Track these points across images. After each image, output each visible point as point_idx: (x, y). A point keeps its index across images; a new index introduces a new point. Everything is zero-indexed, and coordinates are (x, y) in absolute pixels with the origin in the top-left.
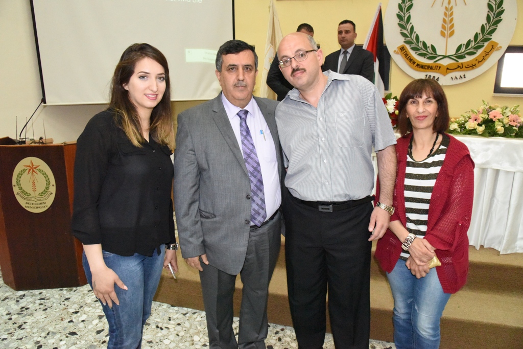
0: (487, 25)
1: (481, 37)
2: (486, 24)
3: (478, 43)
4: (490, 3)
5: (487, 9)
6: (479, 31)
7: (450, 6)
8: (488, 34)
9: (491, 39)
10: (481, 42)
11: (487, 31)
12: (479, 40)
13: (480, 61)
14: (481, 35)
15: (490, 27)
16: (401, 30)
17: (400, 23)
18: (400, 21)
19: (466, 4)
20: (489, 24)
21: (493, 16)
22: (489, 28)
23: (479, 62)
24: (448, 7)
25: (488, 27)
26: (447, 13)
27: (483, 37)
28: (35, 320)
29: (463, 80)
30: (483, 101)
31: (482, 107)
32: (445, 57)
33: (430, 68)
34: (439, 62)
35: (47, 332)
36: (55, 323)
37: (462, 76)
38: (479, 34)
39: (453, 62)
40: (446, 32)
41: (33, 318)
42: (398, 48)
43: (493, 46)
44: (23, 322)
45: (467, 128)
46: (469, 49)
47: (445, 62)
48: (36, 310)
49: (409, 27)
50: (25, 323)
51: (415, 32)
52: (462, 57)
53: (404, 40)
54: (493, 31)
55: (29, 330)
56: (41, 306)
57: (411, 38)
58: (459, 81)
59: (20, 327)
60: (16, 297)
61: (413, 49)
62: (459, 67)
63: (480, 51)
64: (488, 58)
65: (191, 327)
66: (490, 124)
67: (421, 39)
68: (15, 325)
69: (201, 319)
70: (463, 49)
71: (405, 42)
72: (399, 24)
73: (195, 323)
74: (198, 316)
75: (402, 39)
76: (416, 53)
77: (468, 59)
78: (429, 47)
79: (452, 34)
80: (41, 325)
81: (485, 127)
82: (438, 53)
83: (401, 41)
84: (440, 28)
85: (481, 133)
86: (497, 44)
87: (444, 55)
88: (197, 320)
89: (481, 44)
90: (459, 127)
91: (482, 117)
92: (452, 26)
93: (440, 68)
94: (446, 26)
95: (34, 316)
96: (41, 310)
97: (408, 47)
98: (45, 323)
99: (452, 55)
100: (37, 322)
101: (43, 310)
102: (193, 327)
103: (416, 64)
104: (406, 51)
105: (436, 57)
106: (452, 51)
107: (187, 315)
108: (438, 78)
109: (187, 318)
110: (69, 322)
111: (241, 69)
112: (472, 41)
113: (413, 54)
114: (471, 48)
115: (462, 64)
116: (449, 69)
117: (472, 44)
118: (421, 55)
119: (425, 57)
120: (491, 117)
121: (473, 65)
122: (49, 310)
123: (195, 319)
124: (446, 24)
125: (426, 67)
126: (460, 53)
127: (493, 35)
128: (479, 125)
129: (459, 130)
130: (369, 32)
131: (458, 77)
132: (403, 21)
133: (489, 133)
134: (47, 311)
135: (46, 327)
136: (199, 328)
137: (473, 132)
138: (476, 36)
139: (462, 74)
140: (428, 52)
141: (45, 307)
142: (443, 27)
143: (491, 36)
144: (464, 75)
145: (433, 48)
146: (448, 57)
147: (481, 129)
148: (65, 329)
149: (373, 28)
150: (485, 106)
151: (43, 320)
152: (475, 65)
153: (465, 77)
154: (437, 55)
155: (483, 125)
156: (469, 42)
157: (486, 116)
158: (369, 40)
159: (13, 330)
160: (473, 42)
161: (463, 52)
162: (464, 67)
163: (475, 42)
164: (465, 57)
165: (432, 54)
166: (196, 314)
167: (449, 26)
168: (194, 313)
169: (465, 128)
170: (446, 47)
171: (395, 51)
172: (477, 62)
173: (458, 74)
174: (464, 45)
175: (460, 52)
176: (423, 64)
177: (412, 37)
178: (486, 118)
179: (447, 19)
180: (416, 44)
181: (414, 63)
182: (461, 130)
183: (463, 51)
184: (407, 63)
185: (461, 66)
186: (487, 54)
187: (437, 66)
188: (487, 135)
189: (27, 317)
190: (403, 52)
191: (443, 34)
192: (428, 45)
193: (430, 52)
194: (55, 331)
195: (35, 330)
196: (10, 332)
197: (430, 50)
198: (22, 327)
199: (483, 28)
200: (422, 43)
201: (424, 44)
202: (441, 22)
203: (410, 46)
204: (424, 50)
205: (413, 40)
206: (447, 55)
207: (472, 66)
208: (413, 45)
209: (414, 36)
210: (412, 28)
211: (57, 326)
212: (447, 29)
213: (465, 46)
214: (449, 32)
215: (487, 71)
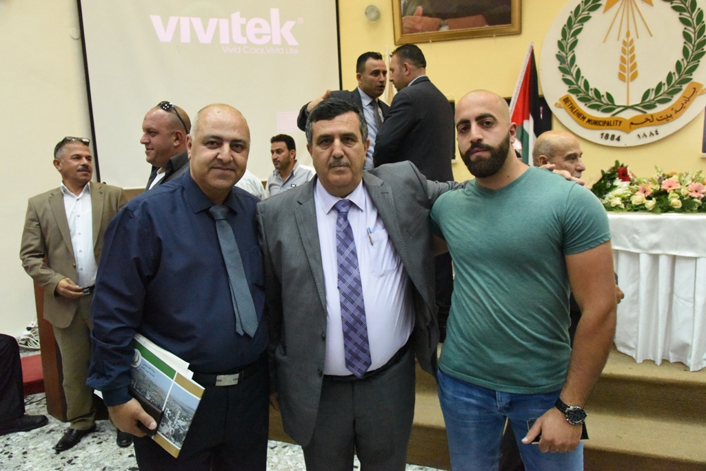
0: (685, 61)
1: (677, 77)
2: (683, 60)
3: (672, 86)
4: (686, 31)
5: (683, 40)
7: (630, 39)
8: (686, 73)
9: (691, 79)
10: (678, 84)
11: (685, 69)
12: (673, 82)
13: (678, 109)
14: (677, 75)
15: (688, 63)
16: (563, 76)
17: (562, 66)
18: (561, 64)
19: (651, 36)
20: (687, 59)
21: (692, 48)
22: (687, 66)
23: (676, 112)
24: (626, 40)
25: (686, 64)
26: (626, 48)
27: (679, 78)
28: (88, 454)
30: (656, 168)
31: (656, 176)
32: (626, 108)
33: (606, 123)
34: (619, 115)
35: (103, 467)
36: (112, 458)
37: (654, 133)
38: (674, 73)
39: (640, 113)
40: (626, 75)
41: (85, 452)
42: (560, 99)
43: (695, 89)
44: (73, 457)
45: (633, 203)
46: (661, 95)
47: (628, 115)
48: (89, 443)
49: (574, 71)
50: (76, 457)
51: (583, 77)
52: (652, 106)
53: (568, 89)
54: (694, 68)
55: (81, 465)
56: (95, 439)
57: (577, 85)
58: (649, 140)
59: (70, 462)
60: (63, 429)
61: (581, 99)
62: (649, 121)
63: (676, 97)
64: (690, 104)
65: (279, 462)
66: (663, 197)
67: (592, 86)
68: (63, 460)
69: (292, 453)
70: (652, 96)
71: (570, 91)
72: (560, 68)
73: (285, 458)
74: (290, 451)
75: (566, 87)
76: (586, 105)
77: (660, 108)
78: (603, 96)
79: (634, 77)
80: (95, 460)
81: (657, 200)
82: (617, 103)
83: (564, 90)
84: (617, 70)
85: (651, 209)
86: (700, 86)
87: (626, 104)
88: (287, 454)
89: (678, 86)
90: (623, 203)
91: (652, 188)
92: (634, 66)
93: (621, 122)
94: (626, 66)
95: (87, 449)
96: (95, 443)
97: (574, 97)
98: (100, 457)
99: (637, 105)
100: (90, 457)
101: (98, 443)
102: (282, 462)
103: (586, 120)
104: (571, 103)
105: (613, 109)
106: (636, 99)
107: (276, 449)
108: (619, 137)
109: (275, 452)
110: (130, 456)
112: (664, 84)
113: (582, 106)
114: (664, 93)
115: (652, 116)
116: (633, 124)
117: (665, 88)
118: (592, 107)
119: (598, 110)
120: (664, 187)
121: (668, 117)
122: (104, 443)
123: (285, 453)
124: (625, 63)
125: (601, 123)
126: (648, 102)
127: (694, 73)
128: (649, 198)
129: (623, 206)
130: (518, 81)
131: (648, 134)
132: (565, 63)
133: (662, 208)
134: (102, 444)
135: (101, 462)
136: (289, 463)
137: (640, 208)
138: (670, 77)
139: (653, 129)
140: (602, 102)
141: (100, 441)
142: (622, 68)
143: (691, 75)
144: (656, 131)
145: (609, 96)
146: (632, 107)
147: (651, 204)
148: (124, 464)
149: (523, 75)
150: (658, 173)
151: (98, 454)
152: (671, 116)
153: (657, 134)
154: (615, 105)
155: (654, 199)
156: (660, 86)
157: (657, 187)
158: (519, 92)
159: (61, 465)
160: (666, 86)
161: (653, 100)
162: (655, 120)
163: (669, 85)
164: (656, 106)
165: (608, 105)
166: (287, 448)
167: (630, 65)
168: (285, 447)
169: (631, 203)
170: (627, 94)
171: (556, 104)
172: (674, 111)
173: (647, 130)
174: (653, 89)
175: (647, 100)
176: (597, 119)
177: (579, 84)
178: (658, 189)
179: (626, 57)
180: (585, 93)
181: (584, 118)
182: (625, 206)
183: (652, 98)
184: (574, 119)
185: (650, 118)
186: (687, 100)
187: (617, 121)
188: (659, 210)
189: (78, 451)
190: (568, 104)
191: (622, 77)
192: (602, 92)
193: (606, 103)
194: (112, 466)
195: (88, 465)
196: (58, 467)
197: (605, 100)
198: (72, 462)
199: (678, 65)
200: (593, 92)
201: (597, 92)
202: (618, 61)
203: (577, 96)
204: (596, 101)
205: (580, 87)
206: (630, 104)
207: (666, 118)
208: (581, 95)
209: (581, 83)
210: (578, 72)
211: (115, 461)
212: (628, 70)
213: (654, 92)
214: (630, 74)
215: (689, 123)
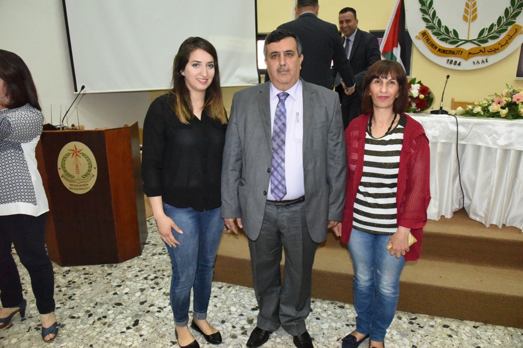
0: (512, 8)
1: (505, 21)
2: (510, 7)
3: (501, 27)
6: (503, 15)
8: (511, 18)
9: (515, 22)
10: (505, 25)
11: (511, 14)
12: (502, 23)
13: (503, 44)
14: (505, 19)
15: (514, 10)
16: (423, 15)
17: (422, 8)
22: (513, 12)
23: (502, 46)
25: (512, 11)
28: (83, 292)
29: (486, 65)
30: (507, 85)
31: (505, 91)
32: (467, 41)
33: (452, 52)
34: (461, 47)
35: (95, 303)
36: (101, 295)
37: (485, 61)
38: (503, 17)
39: (475, 46)
40: (468, 17)
41: (80, 290)
42: (419, 33)
43: (516, 29)
44: (72, 294)
45: (491, 111)
46: (492, 33)
47: (467, 47)
48: (82, 284)
49: (431, 12)
50: (74, 294)
51: (437, 17)
52: (485, 41)
53: (426, 26)
54: (517, 14)
55: (78, 301)
56: (86, 280)
57: (433, 23)
58: (481, 66)
59: (70, 298)
60: (62, 272)
61: (435, 34)
62: (482, 52)
63: (503, 35)
64: (512, 41)
65: (227, 299)
66: (514, 106)
67: (443, 24)
68: (65, 296)
69: (236, 292)
70: (486, 34)
71: (427, 27)
72: (421, 9)
73: (231, 296)
74: (233, 290)
75: (424, 24)
76: (438, 38)
77: (491, 43)
78: (451, 32)
79: (475, 18)
80: (89, 297)
81: (509, 109)
82: (460, 38)
83: (423, 26)
84: (462, 13)
85: (504, 116)
86: (521, 27)
87: (467, 39)
88: (232, 293)
89: (504, 27)
90: (483, 110)
91: (505, 100)
92: (475, 10)
93: (462, 52)
94: (469, 10)
95: (82, 288)
96: (87, 283)
97: (430, 32)
98: (92, 295)
99: (474, 40)
100: (85, 294)
101: (89, 284)
102: (229, 299)
103: (437, 49)
104: (428, 37)
105: (458, 42)
106: (474, 36)
107: (223, 289)
108: (460, 63)
109: (223, 291)
110: (114, 294)
111: (282, 55)
112: (495, 25)
113: (435, 39)
114: (494, 32)
115: (484, 48)
116: (471, 54)
117: (496, 28)
118: (442, 40)
119: (446, 42)
120: (514, 100)
121: (496, 50)
122: (93, 284)
123: (230, 292)
124: (469, 8)
125: (448, 52)
126: (483, 38)
127: (517, 18)
128: (503, 108)
129: (482, 113)
130: (391, 18)
131: (480, 62)
132: (425, 6)
133: (513, 116)
134: (92, 284)
135: (94, 298)
136: (235, 300)
137: (496, 115)
138: (500, 19)
139: (484, 58)
140: (450, 37)
141: (90, 281)
142: (466, 11)
143: (515, 19)
144: (486, 60)
145: (455, 32)
146: (471, 41)
147: (504, 112)
148: (111, 300)
149: (395, 13)
150: (509, 89)
151: (90, 292)
152: (498, 49)
153: (487, 62)
154: (459, 39)
155: (507, 108)
156: (492, 26)
157: (509, 99)
158: (391, 26)
159: (64, 301)
160: (496, 26)
161: (486, 36)
162: (486, 51)
163: (498, 26)
164: (488, 41)
165: (454, 39)
166: (231, 288)
167: (472, 10)
168: (229, 287)
169: (489, 111)
170: (468, 32)
171: (416, 37)
172: (500, 45)
173: (480, 58)
174: (487, 29)
175: (482, 37)
176: (445, 49)
177: (434, 22)
178: (510, 101)
179: (469, 3)
180: (438, 29)
181: (436, 48)
182: (484, 113)
183: (486, 35)
184: (429, 48)
185: (483, 50)
186: (510, 38)
187: (459, 51)
188: (511, 117)
189: (75, 289)
190: (425, 37)
191: (465, 19)
192: (451, 29)
193: (452, 37)
194: (102, 302)
195: (84, 301)
196: (62, 302)
197: (452, 35)
198: (72, 298)
199: (507, 11)
200: (444, 28)
201: (446, 29)
202: (464, 7)
203: (432, 31)
204: (446, 35)
205: (435, 25)
206: (470, 39)
207: (494, 50)
208: (435, 30)
209: (436, 21)
210: (434, 13)
211: (103, 298)
212: (470, 14)
213: (487, 30)
214: (472, 17)
215: (510, 55)
